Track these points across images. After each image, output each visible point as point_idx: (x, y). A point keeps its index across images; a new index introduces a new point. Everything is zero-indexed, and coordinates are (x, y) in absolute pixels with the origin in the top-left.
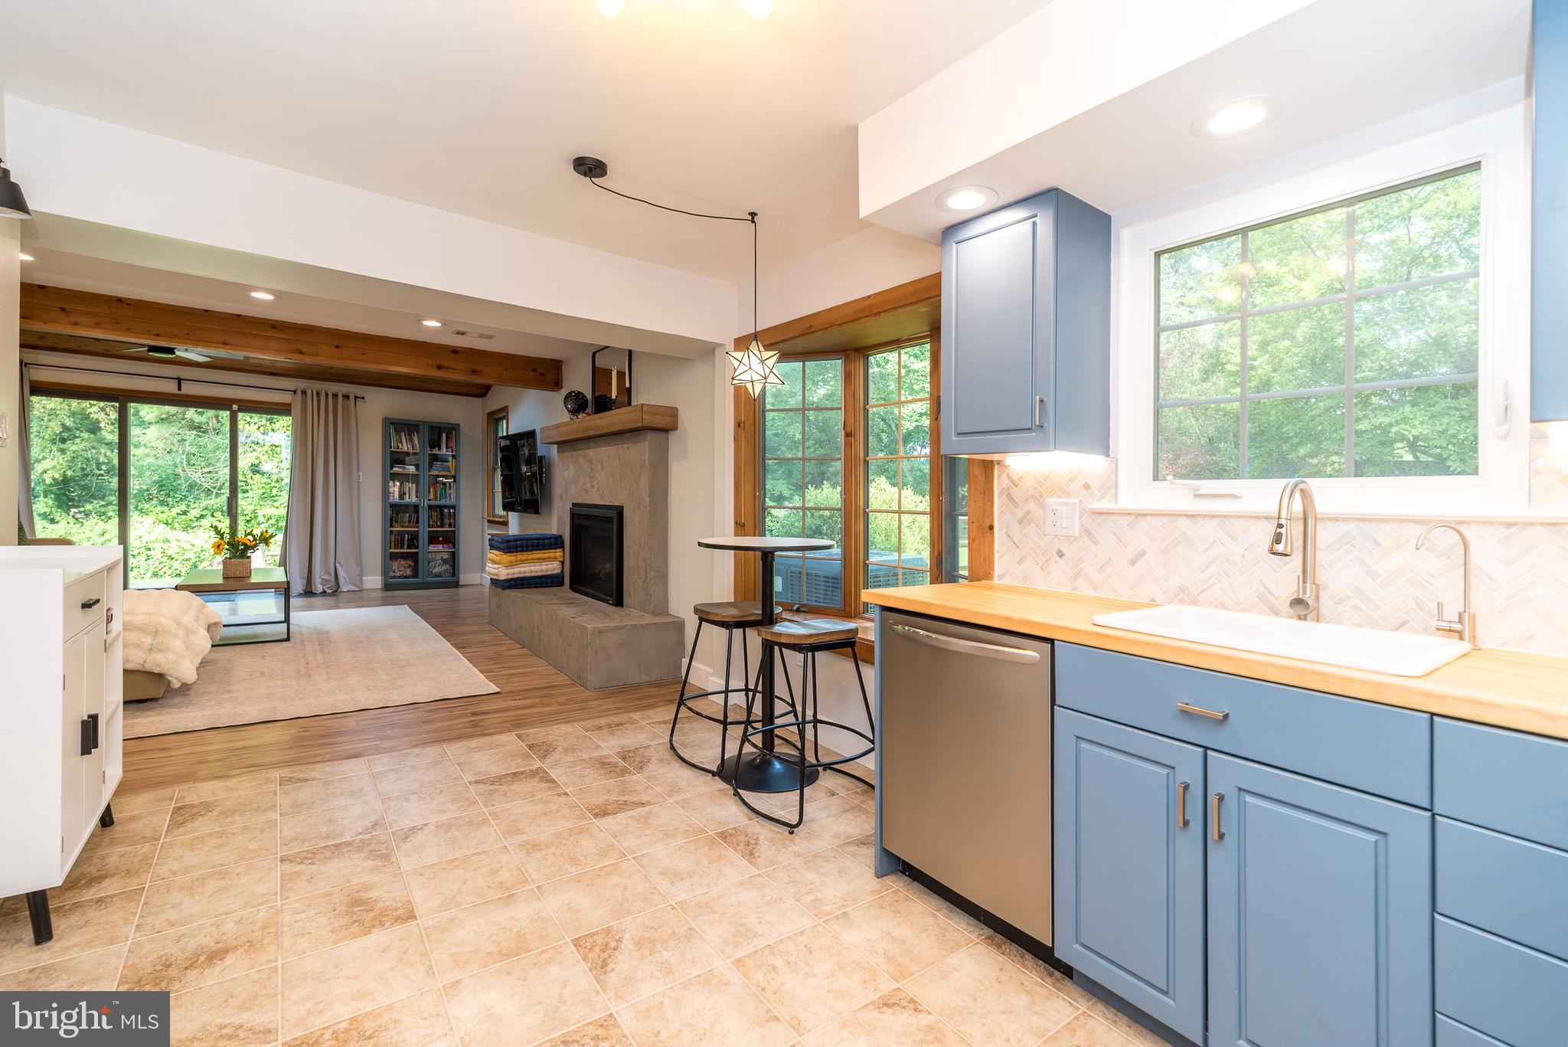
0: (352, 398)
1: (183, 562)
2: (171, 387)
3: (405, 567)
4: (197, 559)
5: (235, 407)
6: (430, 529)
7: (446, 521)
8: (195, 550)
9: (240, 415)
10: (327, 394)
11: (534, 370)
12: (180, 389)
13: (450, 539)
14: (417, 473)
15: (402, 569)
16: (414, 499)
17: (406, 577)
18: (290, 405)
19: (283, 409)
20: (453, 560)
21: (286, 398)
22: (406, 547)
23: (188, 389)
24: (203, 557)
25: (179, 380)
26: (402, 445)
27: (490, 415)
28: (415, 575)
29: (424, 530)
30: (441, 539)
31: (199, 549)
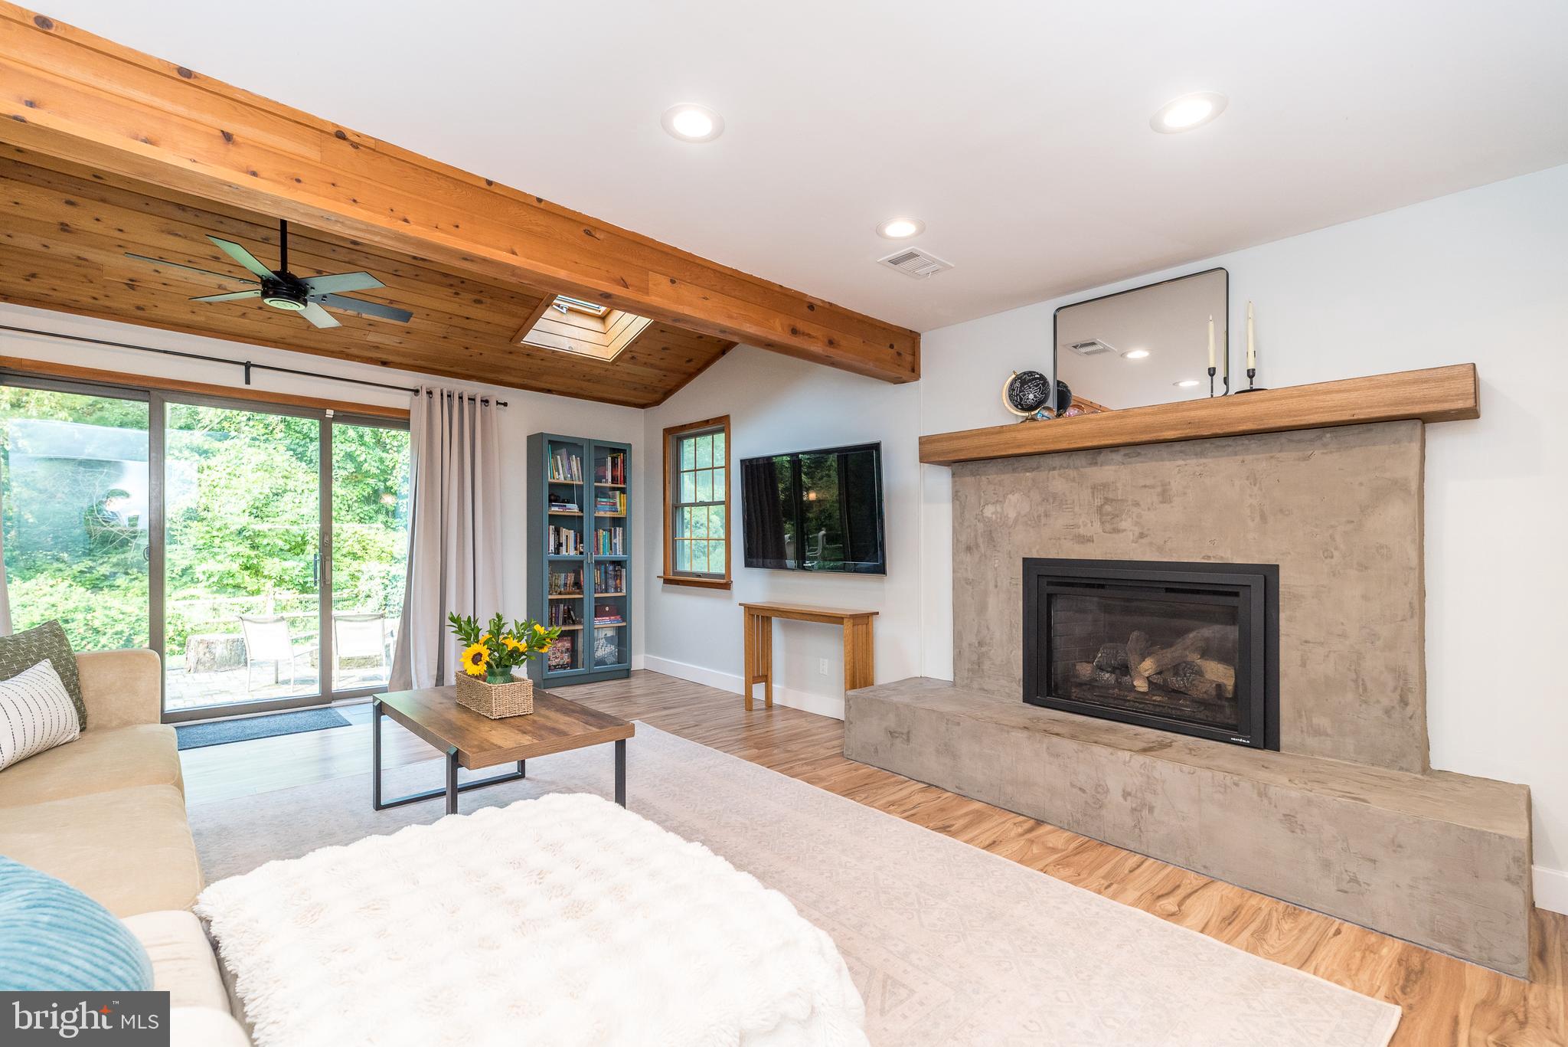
0: (493, 403)
1: (115, 637)
2: (233, 378)
3: (562, 653)
4: (132, 632)
5: (330, 413)
6: (597, 595)
7: (611, 582)
8: (128, 620)
9: (336, 428)
10: (461, 398)
11: (892, 346)
12: (248, 382)
13: (620, 608)
14: (581, 514)
15: (558, 654)
16: (572, 553)
17: (563, 667)
18: (408, 412)
19: (399, 420)
20: (622, 638)
21: (401, 401)
22: (561, 622)
23: (262, 382)
24: (138, 629)
25: (248, 366)
26: (559, 474)
27: (668, 431)
28: (573, 664)
29: (589, 597)
30: (607, 609)
31: (134, 619)
